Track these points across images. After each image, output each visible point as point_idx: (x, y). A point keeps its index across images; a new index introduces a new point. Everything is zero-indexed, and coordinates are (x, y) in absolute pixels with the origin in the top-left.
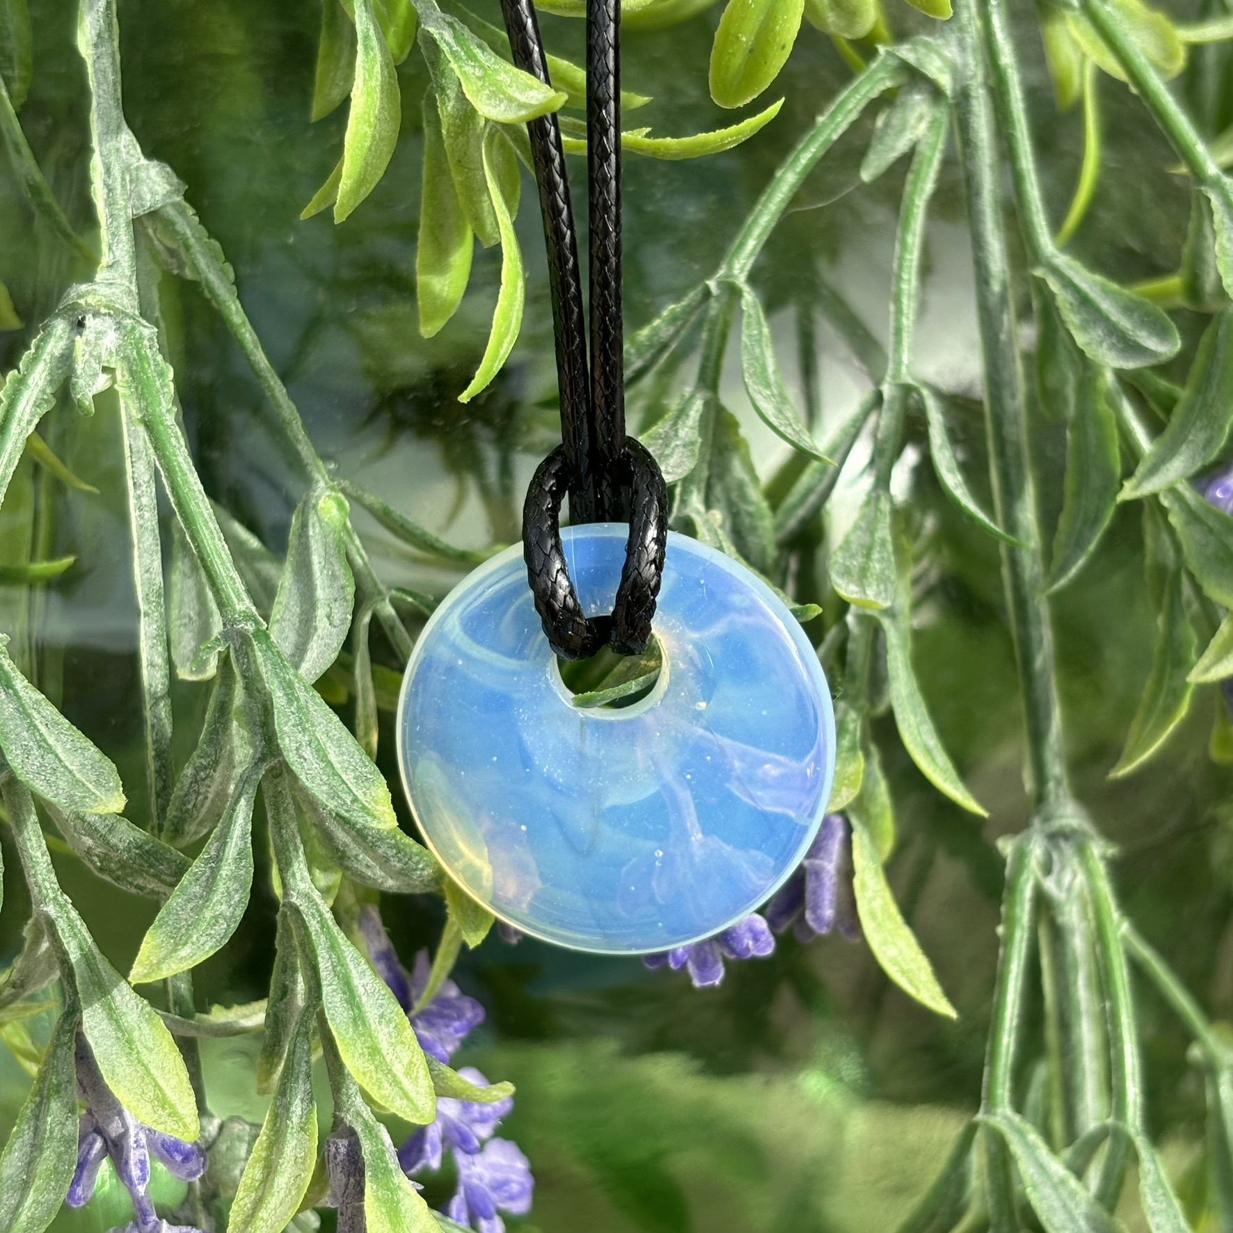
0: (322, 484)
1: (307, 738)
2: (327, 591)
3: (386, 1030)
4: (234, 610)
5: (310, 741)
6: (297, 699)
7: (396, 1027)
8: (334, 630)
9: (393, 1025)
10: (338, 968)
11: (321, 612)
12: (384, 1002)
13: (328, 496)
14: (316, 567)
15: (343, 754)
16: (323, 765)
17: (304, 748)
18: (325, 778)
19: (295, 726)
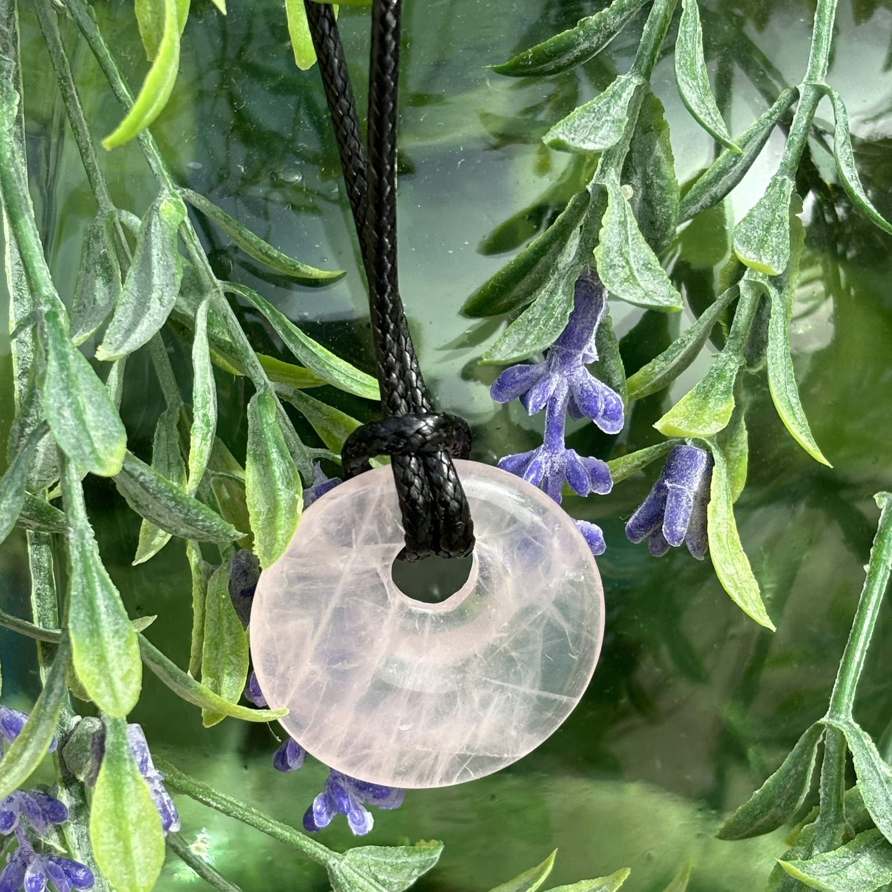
0: (166, 192)
1: (70, 401)
2: (162, 277)
3: (117, 643)
4: (40, 294)
5: (72, 403)
6: (68, 369)
7: (126, 641)
8: (162, 309)
9: (123, 640)
10: (87, 590)
11: (155, 295)
13: (169, 201)
14: (155, 259)
15: (99, 415)
16: (77, 422)
17: (66, 408)
18: (75, 433)
19: (61, 389)
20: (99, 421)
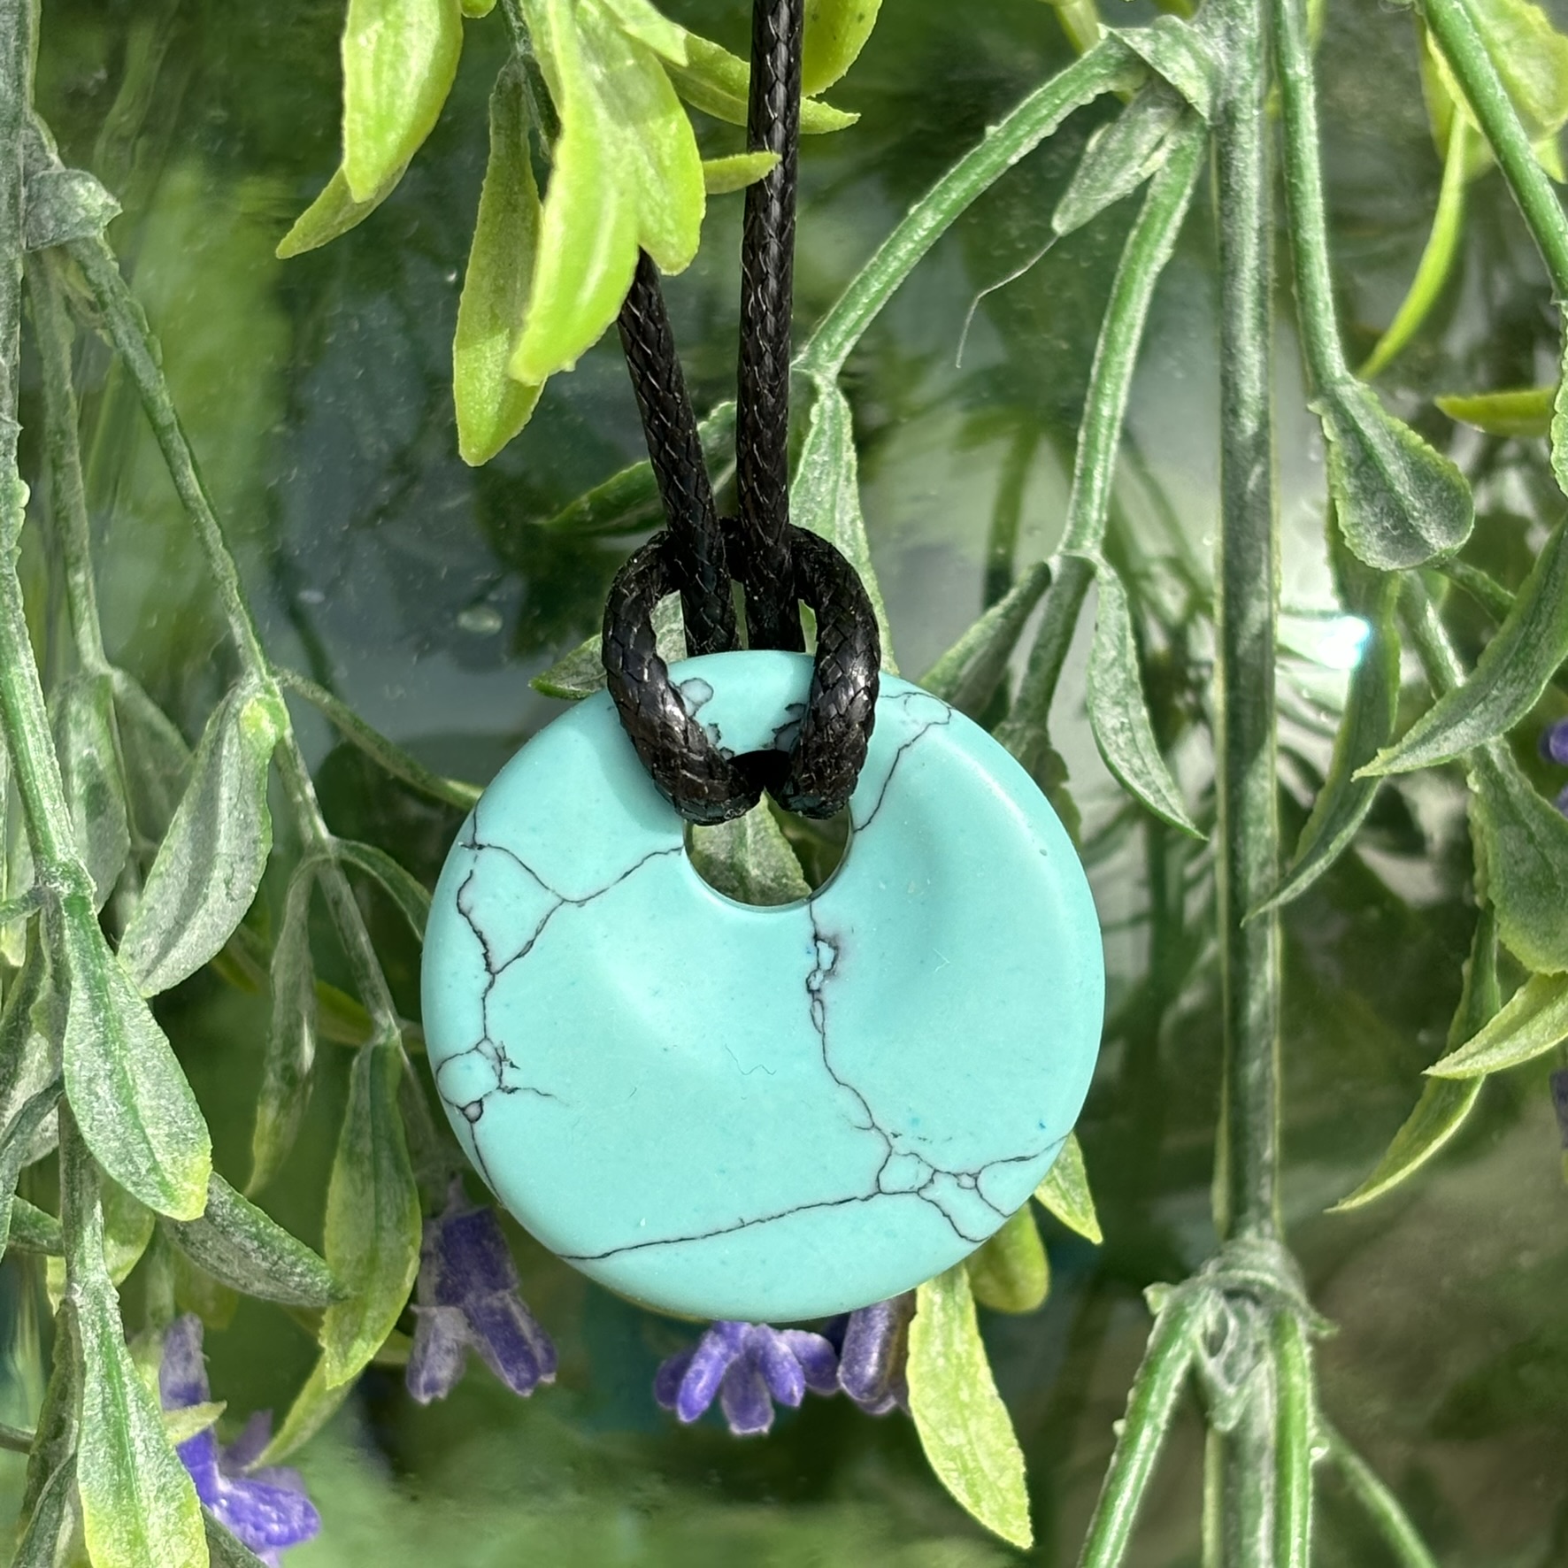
0: (255, 680)
1: (108, 1066)
2: (234, 842)
3: (163, 1511)
4: (52, 860)
5: (113, 1072)
6: (107, 1007)
7: (179, 1508)
8: (230, 904)
9: (175, 1505)
10: (111, 1409)
11: (218, 874)
12: (170, 1468)
13: (259, 701)
14: (224, 806)
15: (160, 1097)
16: (122, 1109)
17: (101, 1081)
18: (120, 1129)
19: (92, 1045)
20: (159, 1107)
